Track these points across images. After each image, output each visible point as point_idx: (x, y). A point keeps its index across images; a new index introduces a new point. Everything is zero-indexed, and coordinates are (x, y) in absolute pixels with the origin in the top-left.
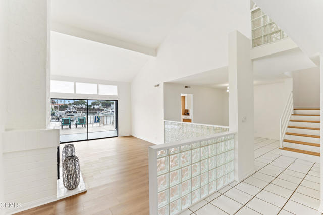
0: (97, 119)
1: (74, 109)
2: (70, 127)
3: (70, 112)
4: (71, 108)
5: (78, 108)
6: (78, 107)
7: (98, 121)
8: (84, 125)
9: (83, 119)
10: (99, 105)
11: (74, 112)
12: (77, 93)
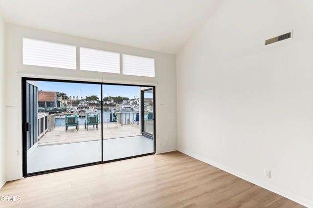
0: (113, 118)
1: (86, 104)
2: (77, 129)
3: (82, 108)
4: (83, 104)
5: (90, 104)
6: (91, 102)
7: (115, 121)
8: (95, 126)
9: (95, 118)
10: (110, 101)
11: (86, 108)
12: (81, 68)
